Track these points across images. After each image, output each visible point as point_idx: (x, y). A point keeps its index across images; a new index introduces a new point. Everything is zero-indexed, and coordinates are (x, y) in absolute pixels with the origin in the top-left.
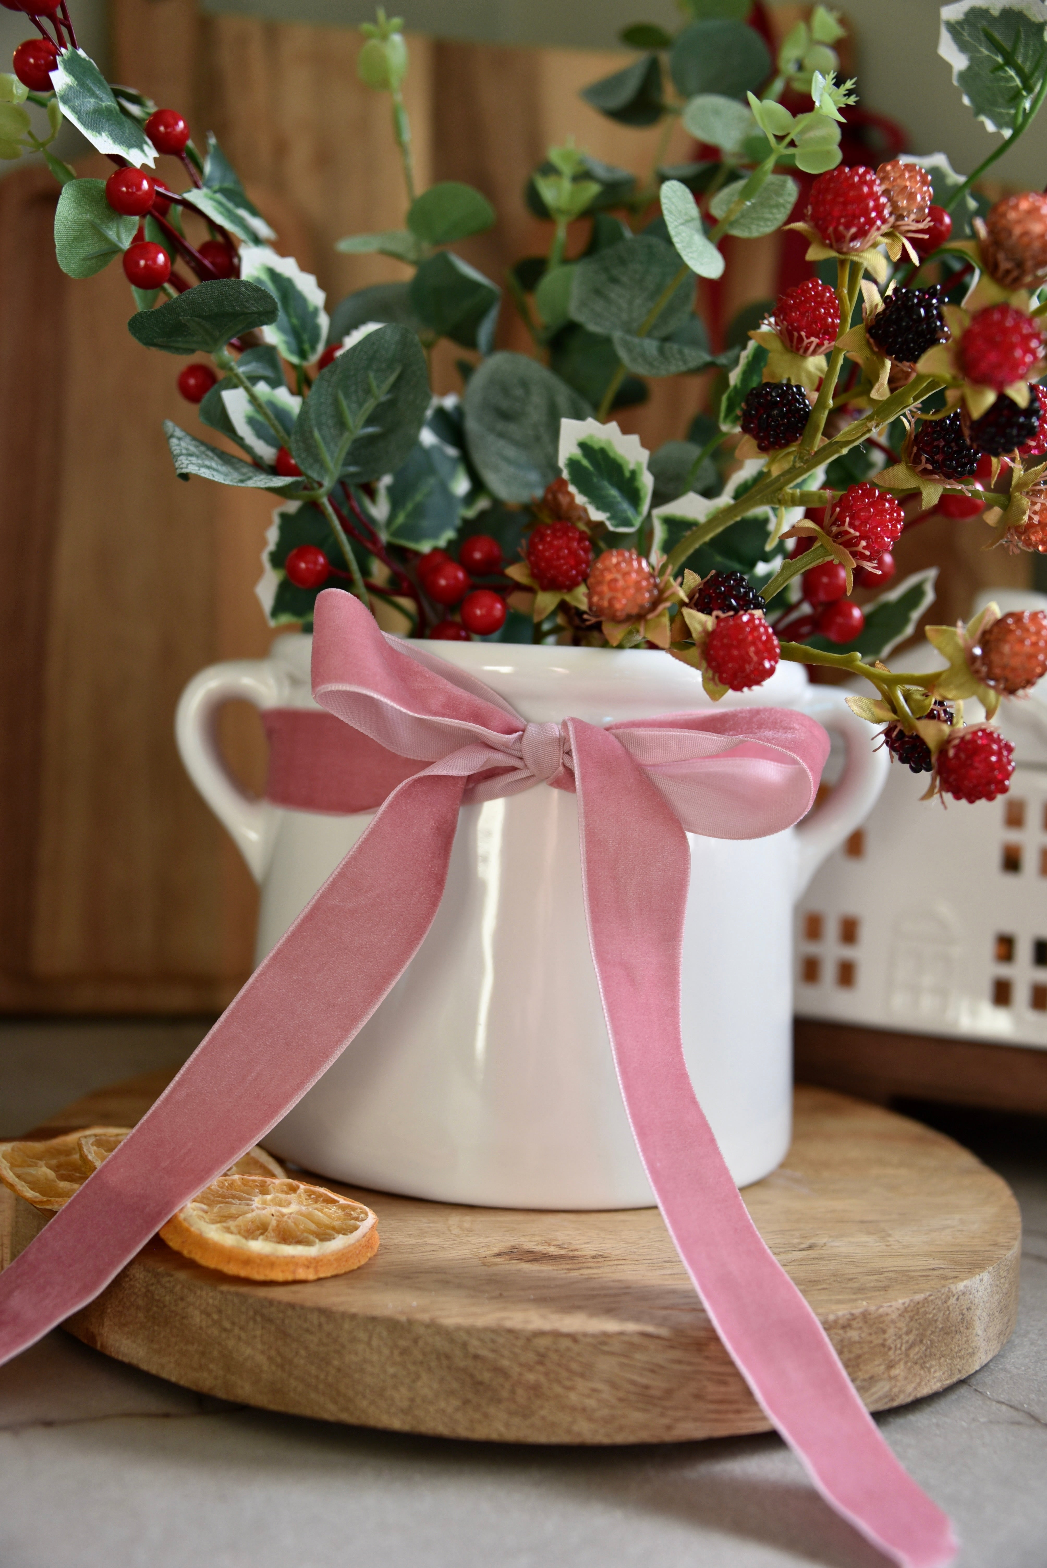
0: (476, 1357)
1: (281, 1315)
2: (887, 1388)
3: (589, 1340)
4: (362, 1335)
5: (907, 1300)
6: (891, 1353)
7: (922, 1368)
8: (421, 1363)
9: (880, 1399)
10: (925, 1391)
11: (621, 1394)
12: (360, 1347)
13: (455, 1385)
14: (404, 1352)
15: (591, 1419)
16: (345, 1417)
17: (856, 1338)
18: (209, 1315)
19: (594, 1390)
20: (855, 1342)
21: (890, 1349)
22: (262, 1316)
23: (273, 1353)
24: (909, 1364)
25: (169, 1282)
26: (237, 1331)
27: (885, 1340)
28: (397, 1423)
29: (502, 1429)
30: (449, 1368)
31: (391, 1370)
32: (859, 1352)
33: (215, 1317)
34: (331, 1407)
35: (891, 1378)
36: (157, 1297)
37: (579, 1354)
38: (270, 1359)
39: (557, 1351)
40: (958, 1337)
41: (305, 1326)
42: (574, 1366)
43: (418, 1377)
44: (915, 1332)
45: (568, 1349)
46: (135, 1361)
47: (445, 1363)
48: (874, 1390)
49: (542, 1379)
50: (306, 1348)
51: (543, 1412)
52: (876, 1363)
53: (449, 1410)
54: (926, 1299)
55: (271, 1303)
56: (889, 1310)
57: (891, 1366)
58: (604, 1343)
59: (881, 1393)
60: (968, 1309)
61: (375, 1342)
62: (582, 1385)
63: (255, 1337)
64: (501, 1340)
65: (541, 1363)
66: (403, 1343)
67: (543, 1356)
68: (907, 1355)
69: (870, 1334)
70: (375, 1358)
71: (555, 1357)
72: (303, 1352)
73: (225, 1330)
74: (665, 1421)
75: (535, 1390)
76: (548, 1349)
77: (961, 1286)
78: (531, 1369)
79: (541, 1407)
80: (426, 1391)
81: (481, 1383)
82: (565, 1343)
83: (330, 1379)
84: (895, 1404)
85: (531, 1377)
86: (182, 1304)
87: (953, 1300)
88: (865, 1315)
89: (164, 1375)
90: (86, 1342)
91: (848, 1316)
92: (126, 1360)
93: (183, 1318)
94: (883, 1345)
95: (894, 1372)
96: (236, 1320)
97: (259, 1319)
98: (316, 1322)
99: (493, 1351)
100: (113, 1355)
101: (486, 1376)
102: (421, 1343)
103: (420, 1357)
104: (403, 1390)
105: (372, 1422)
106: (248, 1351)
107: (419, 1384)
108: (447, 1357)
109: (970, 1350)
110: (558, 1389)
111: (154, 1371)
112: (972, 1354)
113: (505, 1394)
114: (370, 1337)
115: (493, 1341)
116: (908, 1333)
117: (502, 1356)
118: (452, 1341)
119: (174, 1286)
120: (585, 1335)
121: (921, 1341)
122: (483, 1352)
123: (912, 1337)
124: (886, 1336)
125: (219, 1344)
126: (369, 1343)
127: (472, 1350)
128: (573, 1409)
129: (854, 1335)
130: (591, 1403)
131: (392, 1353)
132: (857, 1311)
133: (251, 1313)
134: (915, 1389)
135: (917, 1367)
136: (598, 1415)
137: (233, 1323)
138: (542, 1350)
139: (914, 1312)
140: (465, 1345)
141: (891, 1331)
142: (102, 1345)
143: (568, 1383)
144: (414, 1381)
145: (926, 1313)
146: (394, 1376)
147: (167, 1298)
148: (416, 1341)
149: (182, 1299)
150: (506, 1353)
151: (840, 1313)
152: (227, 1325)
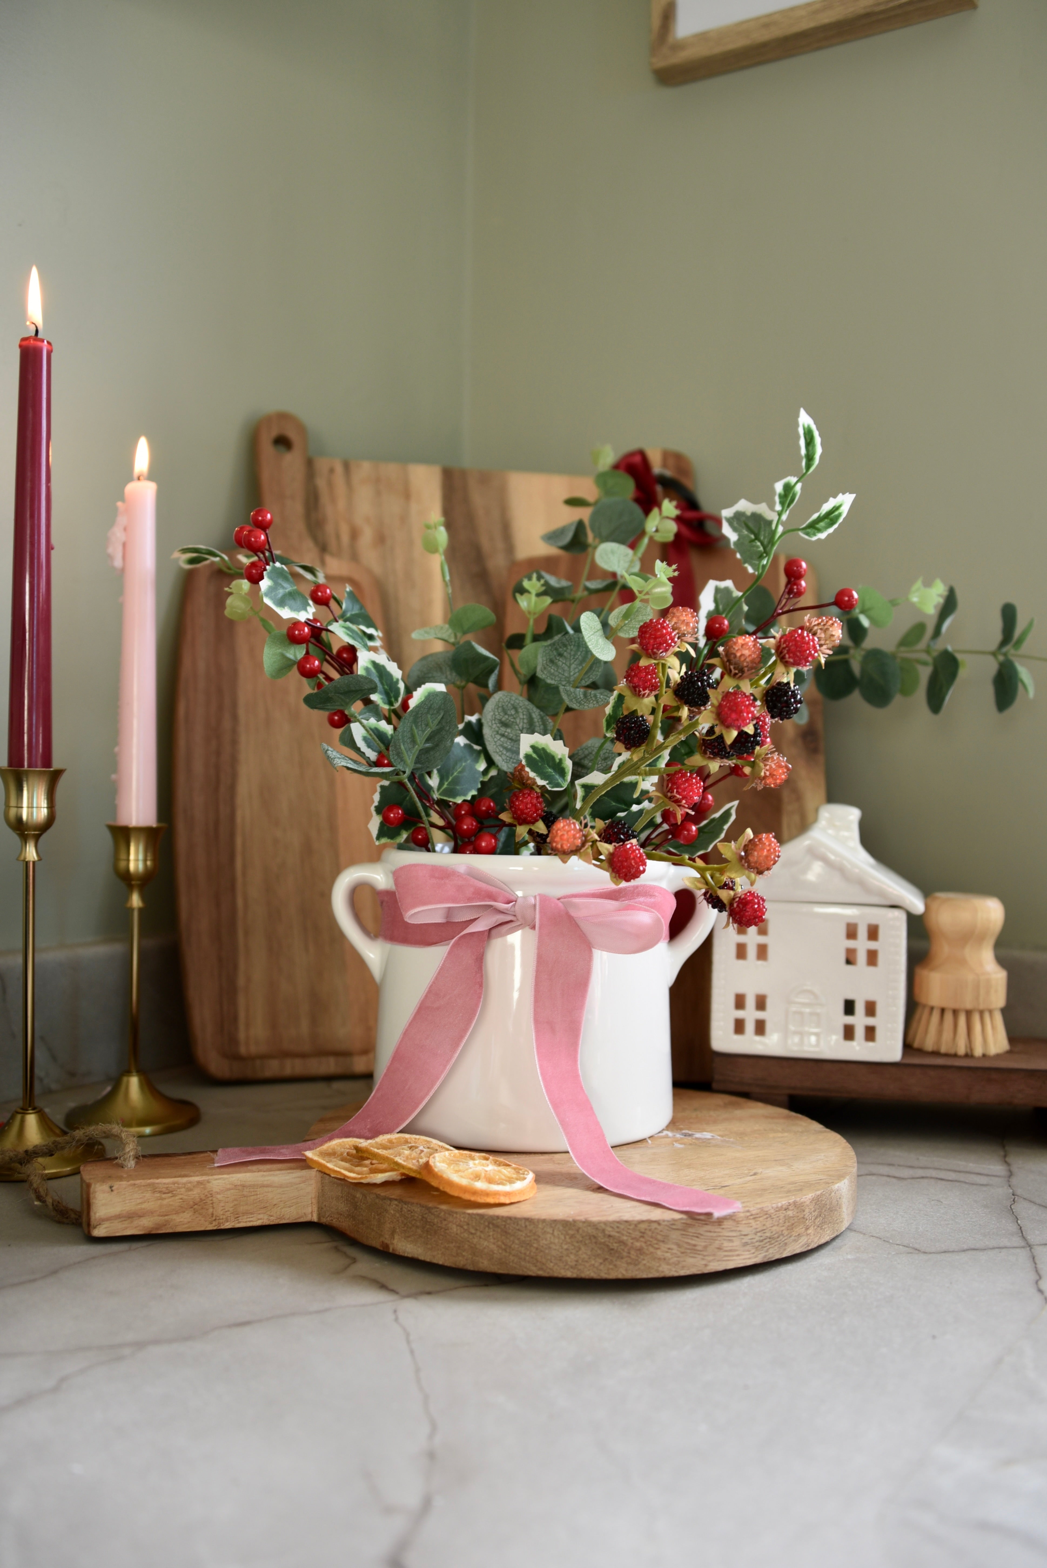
0: (610, 1236)
1: (504, 1223)
2: (805, 1240)
3: (666, 1223)
4: (550, 1230)
5: (813, 1194)
6: (807, 1221)
7: (821, 1229)
8: (581, 1241)
9: (803, 1246)
10: (823, 1241)
11: (683, 1250)
12: (548, 1236)
13: (599, 1252)
14: (572, 1236)
15: (668, 1264)
16: (541, 1273)
17: (791, 1215)
18: (461, 1227)
19: (669, 1249)
20: (791, 1217)
21: (807, 1220)
22: (493, 1224)
23: (500, 1243)
24: (815, 1227)
25: (436, 1211)
26: (478, 1233)
27: (804, 1215)
28: (569, 1274)
29: (624, 1272)
30: (596, 1243)
31: (565, 1247)
32: (793, 1222)
33: (466, 1227)
34: (534, 1268)
35: (808, 1235)
36: (429, 1220)
37: (661, 1231)
38: (498, 1246)
39: (650, 1230)
40: (836, 1213)
41: (517, 1228)
42: (659, 1237)
43: (580, 1249)
44: (817, 1211)
45: (656, 1229)
46: (416, 1256)
47: (594, 1240)
48: (800, 1241)
49: (643, 1245)
50: (519, 1239)
51: (644, 1262)
52: (801, 1227)
53: (597, 1264)
54: (821, 1193)
55: (498, 1217)
56: (806, 1200)
57: (807, 1229)
58: (673, 1224)
59: (803, 1243)
60: (840, 1198)
61: (556, 1233)
62: (664, 1247)
63: (489, 1236)
64: (622, 1227)
65: (643, 1237)
66: (571, 1232)
67: (644, 1233)
68: (815, 1223)
69: (798, 1213)
70: (556, 1241)
71: (650, 1233)
72: (517, 1242)
73: (472, 1233)
74: (704, 1262)
75: (640, 1250)
76: (646, 1229)
77: (836, 1186)
78: (637, 1240)
79: (644, 1259)
80: (584, 1256)
81: (612, 1249)
82: (655, 1225)
83: (532, 1254)
84: (810, 1248)
85: (638, 1244)
86: (445, 1223)
87: (833, 1194)
88: (795, 1203)
89: (435, 1261)
90: (381, 1249)
91: (787, 1204)
92: (410, 1256)
93: (446, 1230)
94: (804, 1218)
95: (809, 1231)
96: (478, 1228)
97: (491, 1226)
98: (523, 1226)
99: (618, 1232)
100: (401, 1254)
101: (615, 1246)
102: (581, 1231)
103: (581, 1239)
104: (572, 1257)
105: (556, 1275)
106: (486, 1243)
107: (580, 1252)
108: (595, 1237)
109: (841, 1220)
110: (651, 1250)
111: (428, 1260)
112: (842, 1222)
113: (625, 1254)
114: (553, 1231)
115: (618, 1227)
116: (814, 1211)
117: (623, 1235)
118: (597, 1229)
119: (439, 1214)
120: (664, 1221)
121: (820, 1215)
122: (613, 1233)
123: (816, 1213)
124: (805, 1213)
125: (468, 1241)
126: (553, 1234)
127: (607, 1233)
128: (660, 1259)
129: (790, 1213)
130: (668, 1255)
131: (565, 1238)
132: (791, 1201)
133: (487, 1224)
134: (818, 1240)
135: (819, 1229)
136: (671, 1261)
137: (476, 1230)
138: (643, 1231)
139: (817, 1200)
140: (604, 1231)
141: (807, 1211)
142: (393, 1250)
143: (656, 1246)
144: (577, 1251)
145: (822, 1201)
146: (567, 1249)
147: (436, 1220)
148: (578, 1231)
149: (445, 1220)
150: (625, 1233)
151: (784, 1203)
152: (473, 1231)
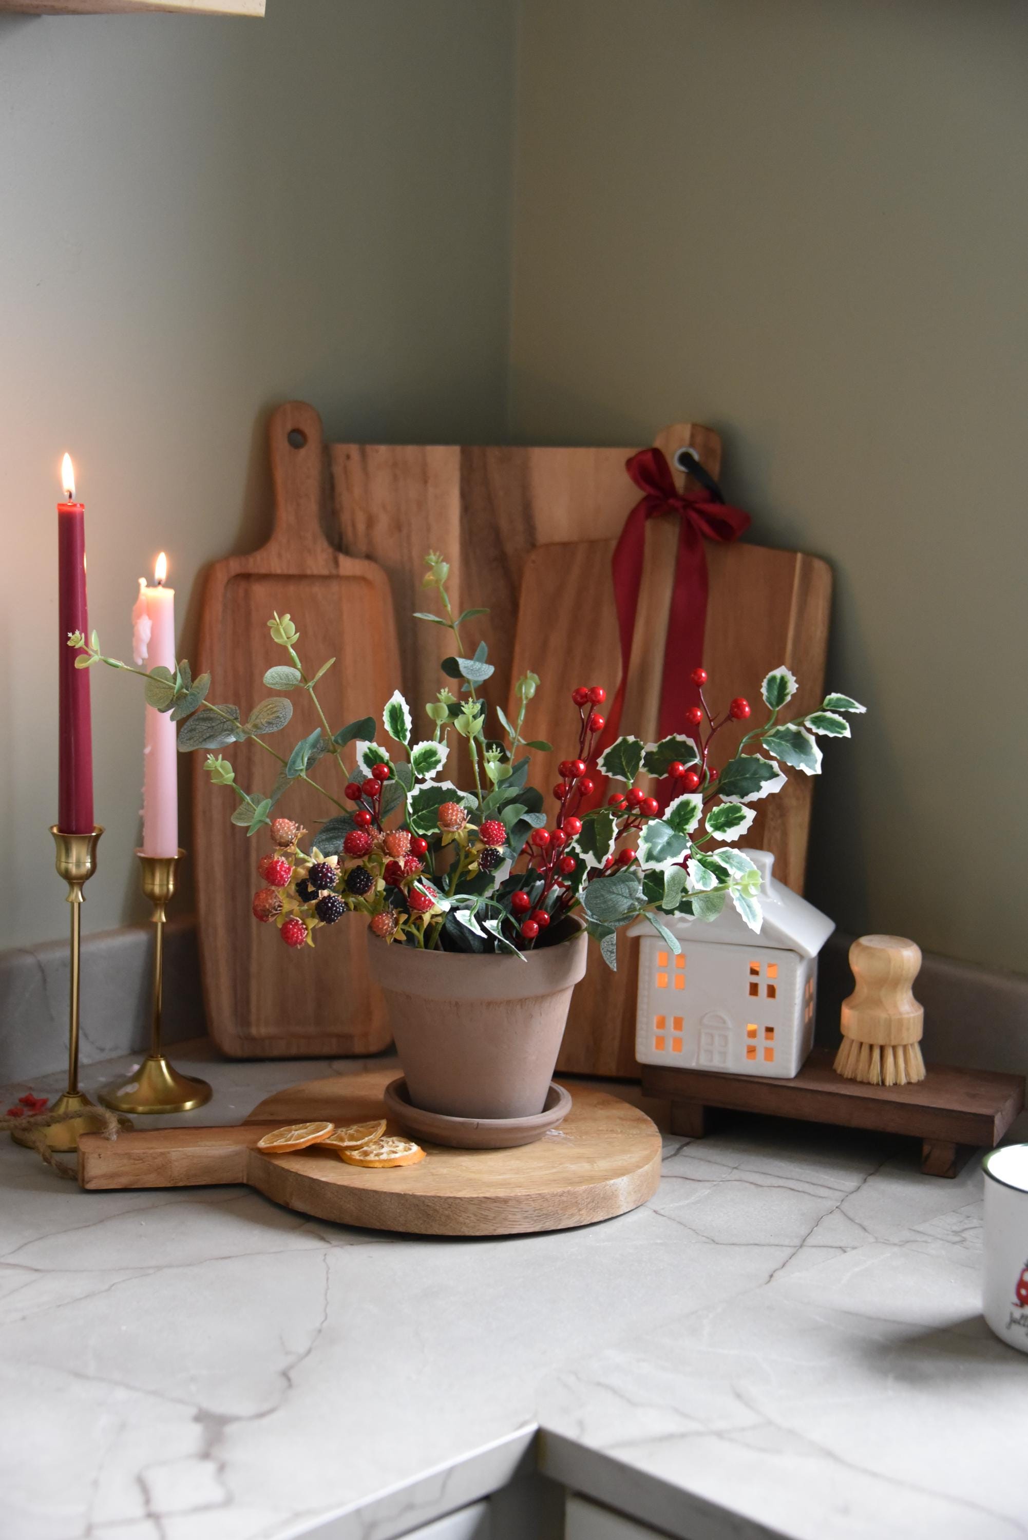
0: (428, 1206)
1: (359, 1193)
2: (578, 1218)
4: (388, 1199)
5: (587, 1187)
6: (580, 1205)
7: (595, 1211)
8: (409, 1208)
9: (576, 1222)
10: (596, 1220)
12: (387, 1203)
13: (420, 1215)
14: (404, 1204)
15: (468, 1227)
16: (383, 1228)
17: (565, 1200)
19: (468, 1217)
20: (565, 1201)
23: (357, 1206)
24: (588, 1210)
26: (344, 1199)
27: (578, 1201)
28: (401, 1229)
29: (437, 1231)
30: (418, 1210)
31: (398, 1211)
32: (567, 1205)
33: (336, 1194)
34: (378, 1224)
35: (580, 1215)
36: (314, 1188)
37: (463, 1205)
40: (610, 1201)
41: (368, 1196)
42: (461, 1208)
43: (408, 1213)
44: (591, 1198)
45: (459, 1203)
46: (305, 1211)
47: (417, 1208)
48: (573, 1218)
49: (450, 1213)
51: (451, 1225)
52: (574, 1209)
53: (419, 1224)
54: (595, 1187)
56: (579, 1190)
57: (580, 1210)
58: (472, 1201)
60: (616, 1191)
62: (465, 1215)
63: (350, 1200)
64: (436, 1200)
65: (450, 1208)
66: (402, 1202)
67: (451, 1205)
68: (587, 1207)
69: (572, 1199)
70: (393, 1207)
71: (455, 1205)
72: (368, 1205)
73: (340, 1198)
74: (494, 1228)
75: (448, 1217)
76: (452, 1203)
77: (612, 1182)
78: (446, 1210)
79: (450, 1223)
80: (410, 1218)
81: (429, 1215)
82: (459, 1201)
83: (377, 1214)
84: (582, 1224)
85: (447, 1212)
86: (323, 1190)
87: (608, 1187)
88: (569, 1192)
90: (285, 1205)
91: (562, 1192)
92: (302, 1211)
93: (324, 1195)
94: (576, 1202)
95: (583, 1212)
96: (343, 1195)
97: (351, 1194)
98: (372, 1195)
99: (434, 1204)
100: (296, 1209)
101: (431, 1212)
102: (409, 1201)
103: (409, 1206)
105: (392, 1229)
106: (349, 1206)
107: (408, 1215)
108: (418, 1206)
109: (617, 1206)
110: (455, 1216)
111: (313, 1215)
112: (619, 1207)
113: (438, 1218)
115: (433, 1200)
116: (587, 1198)
117: (437, 1205)
118: (419, 1200)
120: (465, 1198)
121: (593, 1202)
122: (430, 1204)
123: (589, 1200)
124: (578, 1199)
125: (338, 1205)
127: (426, 1203)
128: (461, 1223)
129: (564, 1198)
130: (467, 1221)
131: (399, 1205)
132: (566, 1190)
134: (590, 1219)
135: (591, 1211)
138: (450, 1203)
139: (591, 1191)
140: (424, 1202)
141: (580, 1197)
142: (292, 1206)
143: (460, 1214)
144: (406, 1215)
145: (595, 1191)
146: (399, 1213)
148: (407, 1201)
151: (559, 1191)
152: (340, 1197)
